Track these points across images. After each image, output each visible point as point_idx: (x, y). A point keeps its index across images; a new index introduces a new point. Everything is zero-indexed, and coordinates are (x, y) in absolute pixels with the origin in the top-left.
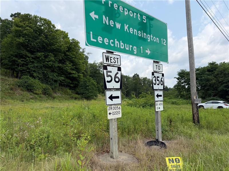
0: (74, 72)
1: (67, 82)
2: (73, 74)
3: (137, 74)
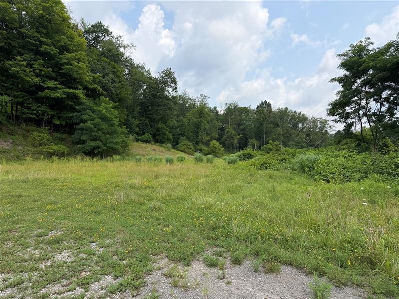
0: (51, 84)
1: (38, 111)
2: (48, 88)
3: (266, 102)
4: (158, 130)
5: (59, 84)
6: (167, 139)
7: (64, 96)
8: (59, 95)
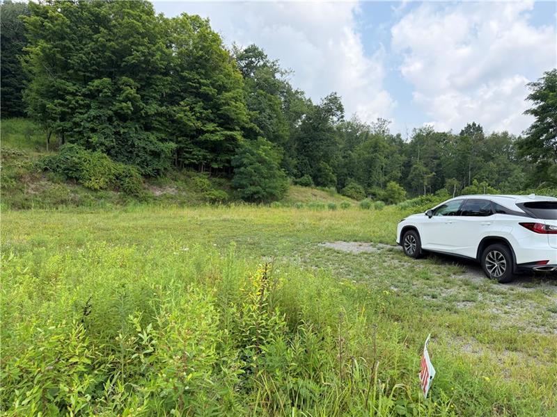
1: (198, 156)
4: (319, 170)
5: (218, 126)
6: (331, 182)
7: (222, 138)
8: (217, 137)
